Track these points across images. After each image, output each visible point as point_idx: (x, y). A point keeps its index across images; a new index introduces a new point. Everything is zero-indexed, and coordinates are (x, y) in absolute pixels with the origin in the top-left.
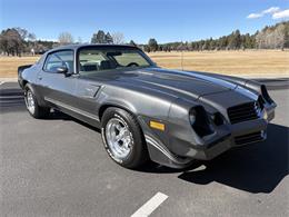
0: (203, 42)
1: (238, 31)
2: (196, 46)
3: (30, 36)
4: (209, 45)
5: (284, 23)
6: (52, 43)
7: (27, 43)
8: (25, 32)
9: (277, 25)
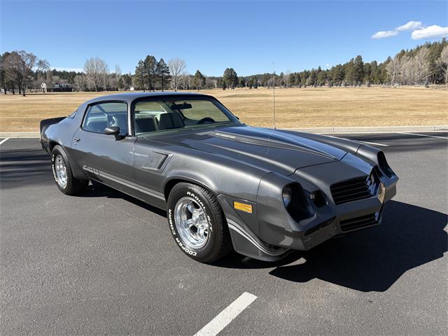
0: (307, 74)
1: (359, 58)
2: (296, 80)
3: (41, 63)
4: (315, 78)
5: (429, 46)
6: (74, 74)
7: (36, 75)
8: (33, 58)
9: (418, 49)
